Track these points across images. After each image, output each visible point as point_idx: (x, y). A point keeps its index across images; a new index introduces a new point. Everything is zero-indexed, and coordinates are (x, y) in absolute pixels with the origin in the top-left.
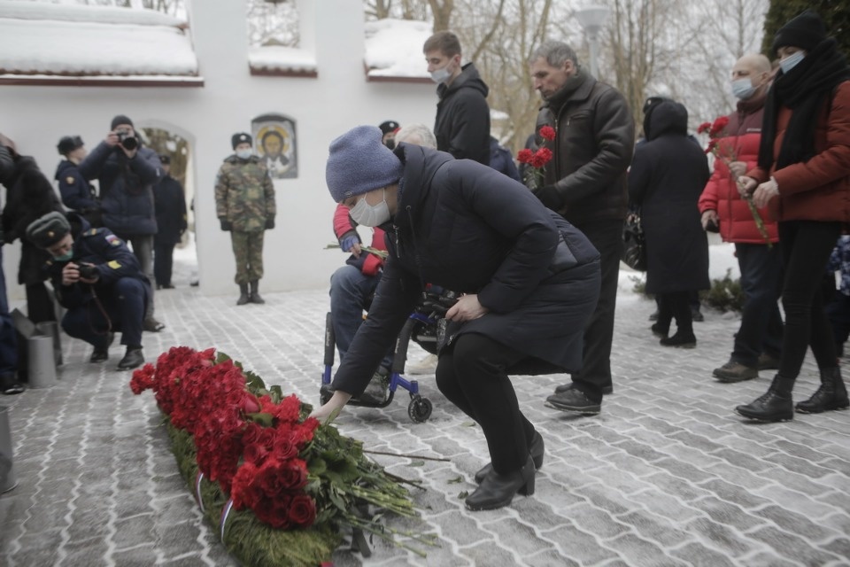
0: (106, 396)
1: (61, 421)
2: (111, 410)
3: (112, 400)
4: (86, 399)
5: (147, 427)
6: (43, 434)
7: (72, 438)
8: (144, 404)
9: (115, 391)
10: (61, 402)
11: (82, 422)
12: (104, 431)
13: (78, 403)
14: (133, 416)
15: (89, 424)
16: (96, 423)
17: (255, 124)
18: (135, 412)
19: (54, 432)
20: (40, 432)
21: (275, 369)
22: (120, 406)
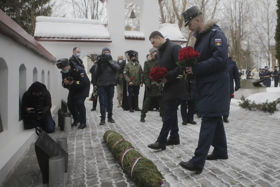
0: (87, 135)
1: (76, 142)
2: (90, 139)
3: (89, 136)
4: (81, 136)
5: (101, 145)
6: (72, 146)
7: (80, 147)
8: (99, 138)
9: (89, 134)
10: (74, 137)
11: (82, 143)
12: (89, 146)
13: (79, 137)
14: (96, 141)
15: (84, 144)
16: (86, 143)
17: (126, 54)
18: (96, 140)
19: (75, 145)
20: (71, 145)
21: (135, 128)
22: (92, 138)
